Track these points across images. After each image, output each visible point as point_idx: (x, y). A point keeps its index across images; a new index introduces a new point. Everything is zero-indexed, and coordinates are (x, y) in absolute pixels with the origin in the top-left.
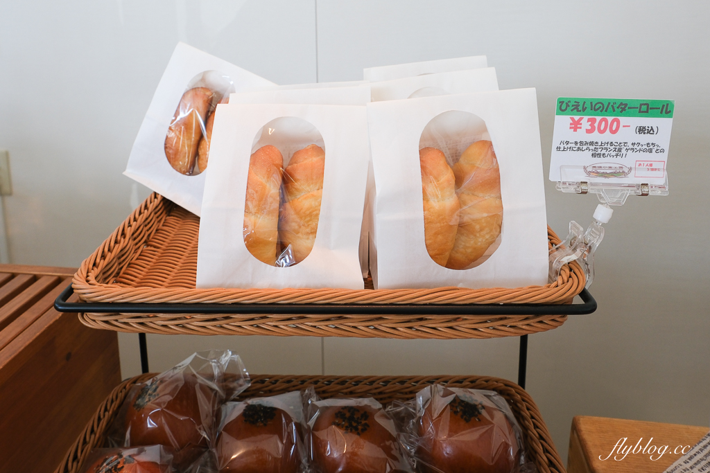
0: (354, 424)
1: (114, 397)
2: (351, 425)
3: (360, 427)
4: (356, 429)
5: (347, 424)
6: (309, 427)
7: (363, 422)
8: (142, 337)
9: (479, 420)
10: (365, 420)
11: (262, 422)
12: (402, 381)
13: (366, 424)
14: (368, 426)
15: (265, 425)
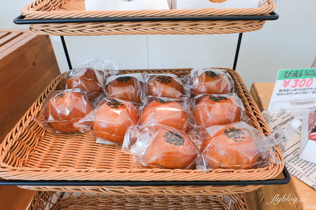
0: (165, 80)
1: (59, 78)
2: (163, 81)
3: (167, 81)
4: (166, 82)
5: (162, 80)
6: (145, 82)
7: (169, 80)
8: (62, 38)
9: (217, 77)
10: (169, 79)
11: (125, 81)
12: (184, 70)
13: (170, 80)
14: (171, 81)
15: (126, 82)
